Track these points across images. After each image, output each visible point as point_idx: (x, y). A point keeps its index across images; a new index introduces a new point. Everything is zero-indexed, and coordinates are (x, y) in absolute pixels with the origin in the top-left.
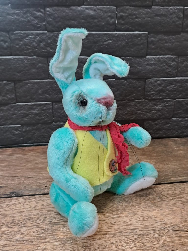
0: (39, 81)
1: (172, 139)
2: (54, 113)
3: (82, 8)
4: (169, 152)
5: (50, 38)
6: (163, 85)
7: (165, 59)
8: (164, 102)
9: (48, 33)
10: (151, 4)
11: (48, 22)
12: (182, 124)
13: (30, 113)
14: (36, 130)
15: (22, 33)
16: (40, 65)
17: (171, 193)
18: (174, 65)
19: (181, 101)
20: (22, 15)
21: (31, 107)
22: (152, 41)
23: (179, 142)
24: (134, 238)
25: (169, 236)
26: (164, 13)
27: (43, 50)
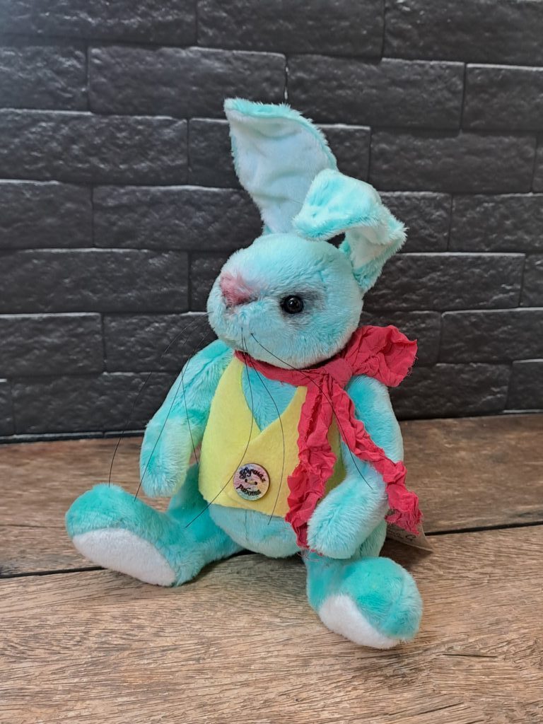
0: (64, 251)
1: (437, 420)
2: (109, 344)
3: (191, 52)
4: (430, 454)
5: (99, 132)
6: (412, 272)
7: (418, 202)
8: (414, 318)
9: (92, 117)
10: (378, 50)
11: (95, 88)
12: (463, 379)
13: (37, 345)
14: (55, 393)
15: (18, 115)
16: (69, 205)
17: (440, 560)
18: (440, 219)
19: (459, 317)
20: (21, 63)
21: (40, 328)
22: (382, 153)
23: (454, 429)
24: (343, 678)
25: (438, 670)
26: (413, 77)
27: (80, 165)
